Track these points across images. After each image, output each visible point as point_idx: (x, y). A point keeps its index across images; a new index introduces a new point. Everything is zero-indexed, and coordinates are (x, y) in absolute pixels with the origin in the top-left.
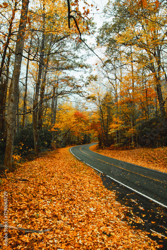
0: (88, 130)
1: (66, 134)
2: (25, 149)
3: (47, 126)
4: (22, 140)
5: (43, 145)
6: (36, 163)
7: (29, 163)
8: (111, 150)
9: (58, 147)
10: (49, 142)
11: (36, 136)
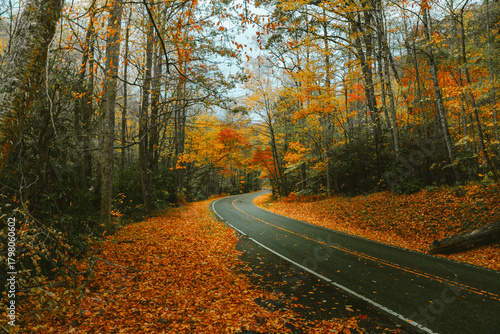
0: (250, 165)
1: (207, 173)
2: (128, 204)
3: (169, 158)
4: (122, 189)
5: (161, 196)
6: (147, 225)
7: (135, 225)
8: (289, 202)
9: (190, 200)
10: (172, 191)
11: (146, 182)
